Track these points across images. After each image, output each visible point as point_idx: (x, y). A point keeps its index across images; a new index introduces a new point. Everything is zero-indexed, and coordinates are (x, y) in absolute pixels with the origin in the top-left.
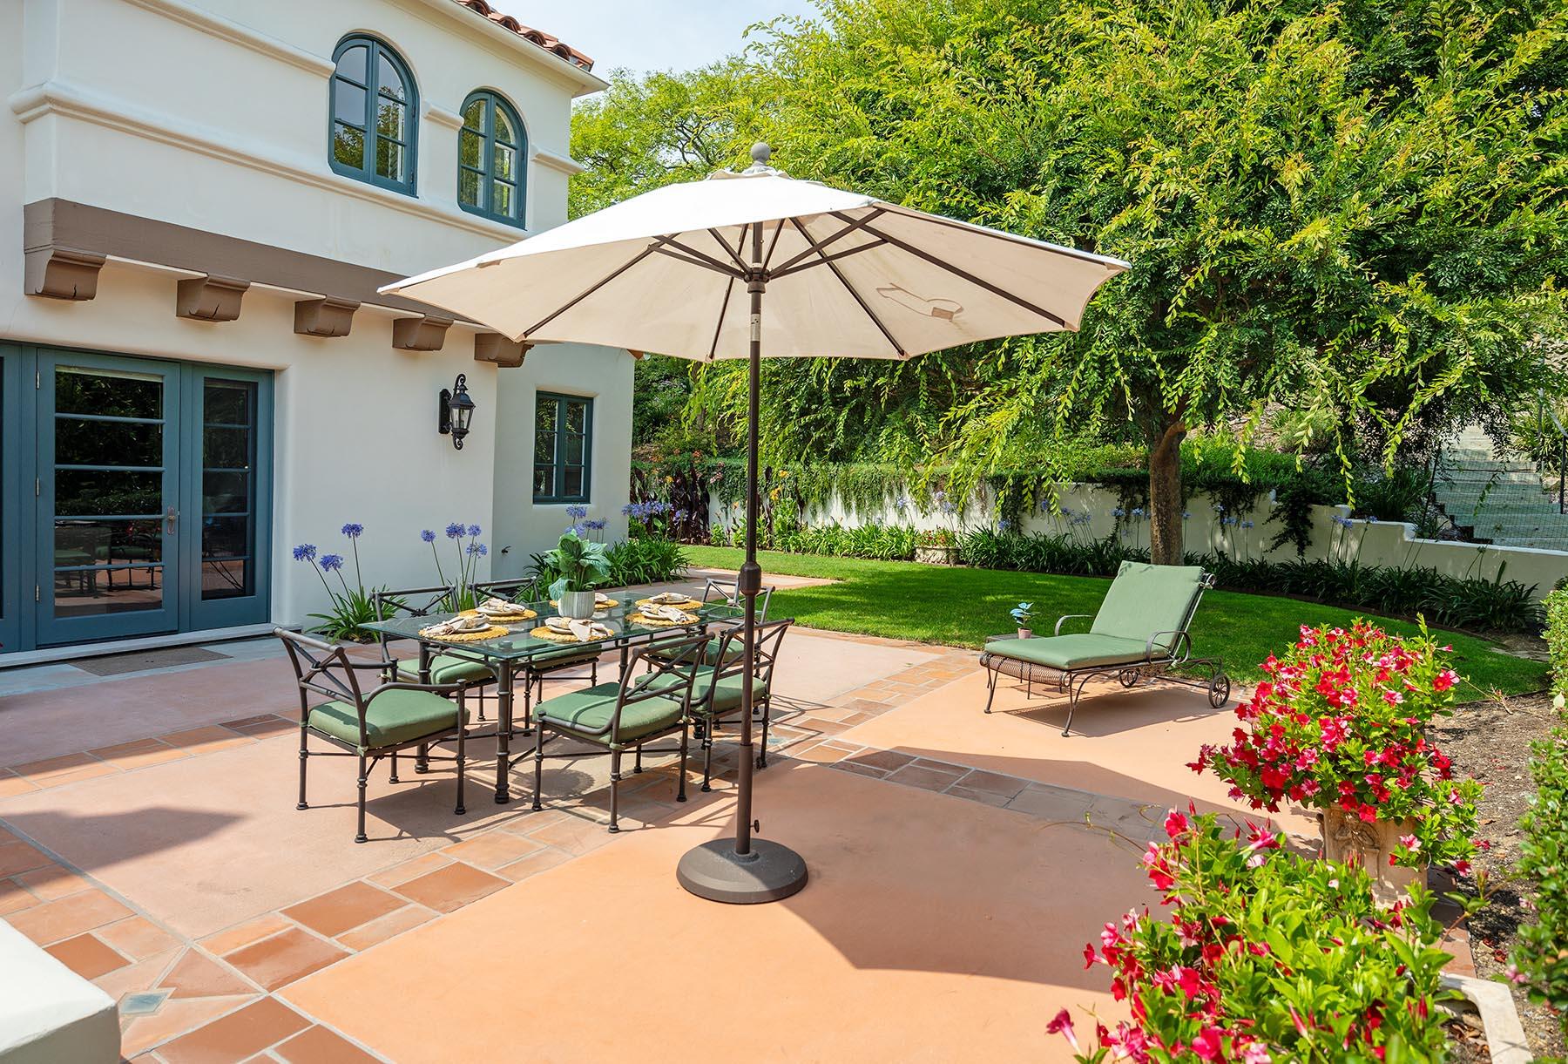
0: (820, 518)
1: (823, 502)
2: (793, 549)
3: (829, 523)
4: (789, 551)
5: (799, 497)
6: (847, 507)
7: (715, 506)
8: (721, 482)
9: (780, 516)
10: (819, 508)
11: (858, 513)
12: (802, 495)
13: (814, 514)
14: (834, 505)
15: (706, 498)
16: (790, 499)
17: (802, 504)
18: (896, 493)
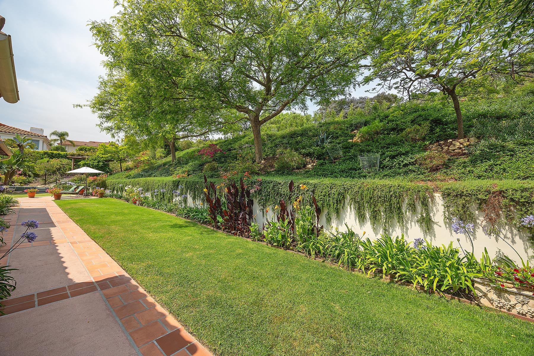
0: (334, 224)
1: (338, 212)
2: (313, 253)
3: (343, 229)
4: (310, 254)
5: (317, 206)
6: (361, 218)
7: (257, 208)
8: (259, 192)
9: (301, 222)
10: (334, 216)
11: (373, 224)
12: (319, 204)
13: (329, 220)
14: (348, 214)
15: (251, 202)
16: (308, 207)
17: (319, 211)
18: (419, 208)
